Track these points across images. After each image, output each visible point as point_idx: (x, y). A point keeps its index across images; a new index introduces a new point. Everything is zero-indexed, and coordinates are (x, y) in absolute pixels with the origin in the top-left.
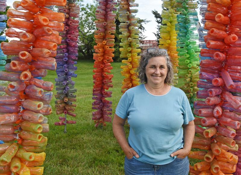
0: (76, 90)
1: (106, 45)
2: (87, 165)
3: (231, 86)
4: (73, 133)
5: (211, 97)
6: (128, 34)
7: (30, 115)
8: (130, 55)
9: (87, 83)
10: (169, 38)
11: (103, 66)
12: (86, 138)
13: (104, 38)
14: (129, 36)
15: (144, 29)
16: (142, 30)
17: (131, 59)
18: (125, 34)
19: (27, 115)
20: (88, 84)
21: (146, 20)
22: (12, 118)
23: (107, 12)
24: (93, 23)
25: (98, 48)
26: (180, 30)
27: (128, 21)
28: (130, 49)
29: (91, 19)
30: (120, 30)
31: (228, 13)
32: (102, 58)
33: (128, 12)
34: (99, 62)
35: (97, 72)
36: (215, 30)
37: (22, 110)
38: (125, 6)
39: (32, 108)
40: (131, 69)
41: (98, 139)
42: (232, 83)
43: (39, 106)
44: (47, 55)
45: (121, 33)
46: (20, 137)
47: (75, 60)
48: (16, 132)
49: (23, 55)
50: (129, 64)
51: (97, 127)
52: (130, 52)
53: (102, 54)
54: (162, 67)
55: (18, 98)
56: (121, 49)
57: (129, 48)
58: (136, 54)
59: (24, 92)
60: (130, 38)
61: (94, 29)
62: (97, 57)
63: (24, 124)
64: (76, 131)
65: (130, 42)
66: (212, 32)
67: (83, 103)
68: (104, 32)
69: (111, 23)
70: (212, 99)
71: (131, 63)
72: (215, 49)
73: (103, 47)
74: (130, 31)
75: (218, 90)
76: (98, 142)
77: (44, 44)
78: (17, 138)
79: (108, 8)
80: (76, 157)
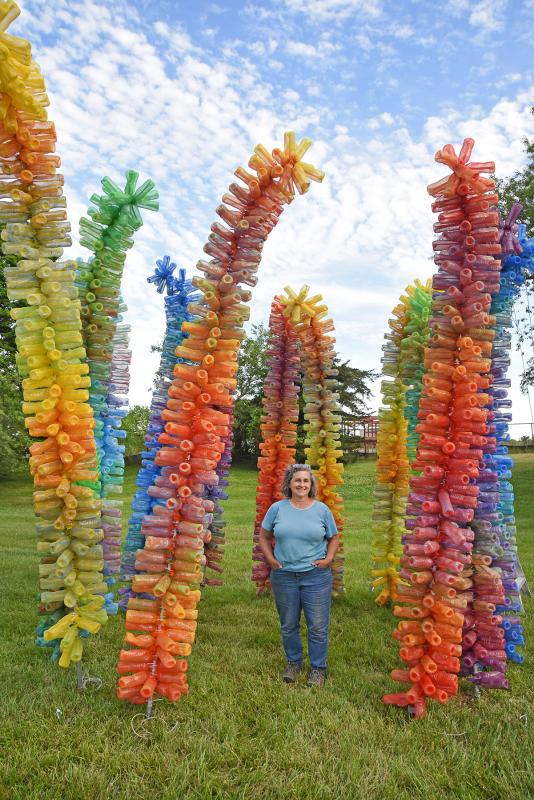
0: (224, 523)
1: (280, 442)
2: (245, 646)
3: (449, 512)
4: (218, 602)
5: (421, 527)
6: (320, 424)
7: (187, 540)
8: (323, 461)
9: (235, 516)
10: (394, 431)
11: (275, 480)
12: (240, 610)
13: (277, 430)
14: (322, 428)
15: (369, 392)
16: (365, 396)
17: (324, 468)
18: (315, 423)
19: (183, 540)
20: (238, 518)
21: (373, 372)
22: (166, 543)
23: (283, 384)
24: (250, 380)
25: (266, 448)
26: (412, 419)
27: (320, 402)
28: (323, 450)
29: (247, 371)
30: (306, 417)
31: (449, 411)
32: (273, 466)
33: (319, 386)
34: (267, 473)
35: (263, 490)
36: (427, 436)
37: (175, 534)
38: (313, 375)
39: (192, 531)
40: (325, 487)
41: (262, 613)
42: (451, 509)
43: (199, 529)
44: (210, 467)
45: (308, 422)
46: (172, 568)
47: (226, 468)
48: (168, 561)
49: (185, 467)
50: (321, 478)
51: (259, 595)
52: (324, 456)
53: (274, 459)
54: (306, 480)
55: (173, 518)
56: (307, 450)
57: (321, 449)
58: (333, 460)
59: (180, 511)
60: (322, 431)
61: (253, 392)
62: (265, 463)
63: (179, 552)
64: (221, 600)
65: (324, 438)
66: (423, 438)
67: (231, 555)
68: (278, 419)
69: (290, 403)
70: (422, 530)
71: (324, 475)
72: (429, 460)
73: (276, 446)
74: (322, 419)
75: (431, 519)
76: (263, 617)
77: (205, 454)
78: (169, 568)
79: (284, 377)
80: (225, 633)
